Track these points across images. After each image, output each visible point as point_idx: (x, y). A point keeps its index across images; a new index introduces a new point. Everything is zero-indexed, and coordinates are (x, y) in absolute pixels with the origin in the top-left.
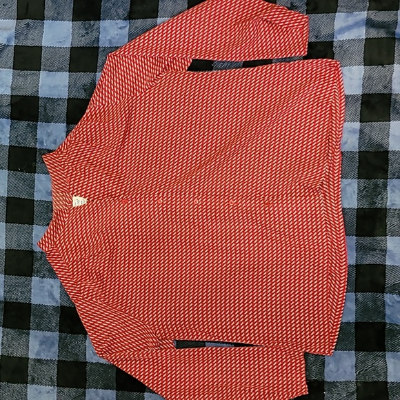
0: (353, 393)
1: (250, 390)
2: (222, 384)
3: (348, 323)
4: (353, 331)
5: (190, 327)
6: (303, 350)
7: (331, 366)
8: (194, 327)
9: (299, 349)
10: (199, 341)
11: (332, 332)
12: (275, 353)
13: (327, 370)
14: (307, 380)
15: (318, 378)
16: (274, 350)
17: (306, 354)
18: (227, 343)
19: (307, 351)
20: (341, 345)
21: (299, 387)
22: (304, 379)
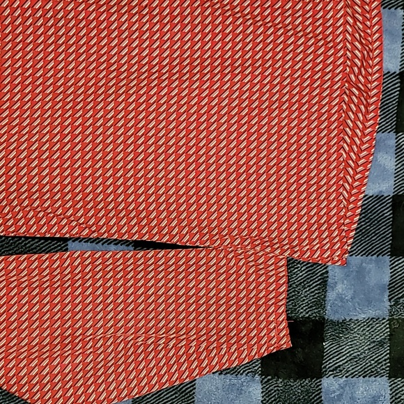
0: (381, 344)
1: (166, 344)
2: (104, 333)
3: (379, 198)
4: (388, 213)
5: (30, 205)
6: (286, 254)
7: (340, 288)
8: (41, 205)
9: (277, 252)
10: (52, 239)
11: (345, 217)
12: (224, 261)
13: (331, 295)
14: (288, 318)
15: (312, 314)
16: (221, 255)
17: (291, 263)
18: (117, 242)
19: (296, 256)
20: (365, 243)
21: (273, 334)
22: (283, 316)
